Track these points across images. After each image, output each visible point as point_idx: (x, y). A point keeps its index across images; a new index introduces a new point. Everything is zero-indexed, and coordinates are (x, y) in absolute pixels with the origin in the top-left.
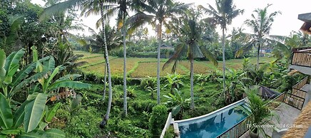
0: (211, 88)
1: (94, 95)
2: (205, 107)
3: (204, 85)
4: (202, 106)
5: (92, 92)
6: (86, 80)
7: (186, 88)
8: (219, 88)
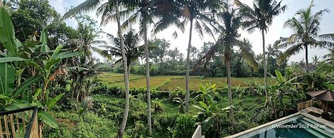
0: (250, 101)
1: (114, 108)
2: (245, 123)
3: (242, 98)
4: (242, 122)
5: (113, 105)
6: (109, 93)
7: (224, 101)
8: (259, 102)
